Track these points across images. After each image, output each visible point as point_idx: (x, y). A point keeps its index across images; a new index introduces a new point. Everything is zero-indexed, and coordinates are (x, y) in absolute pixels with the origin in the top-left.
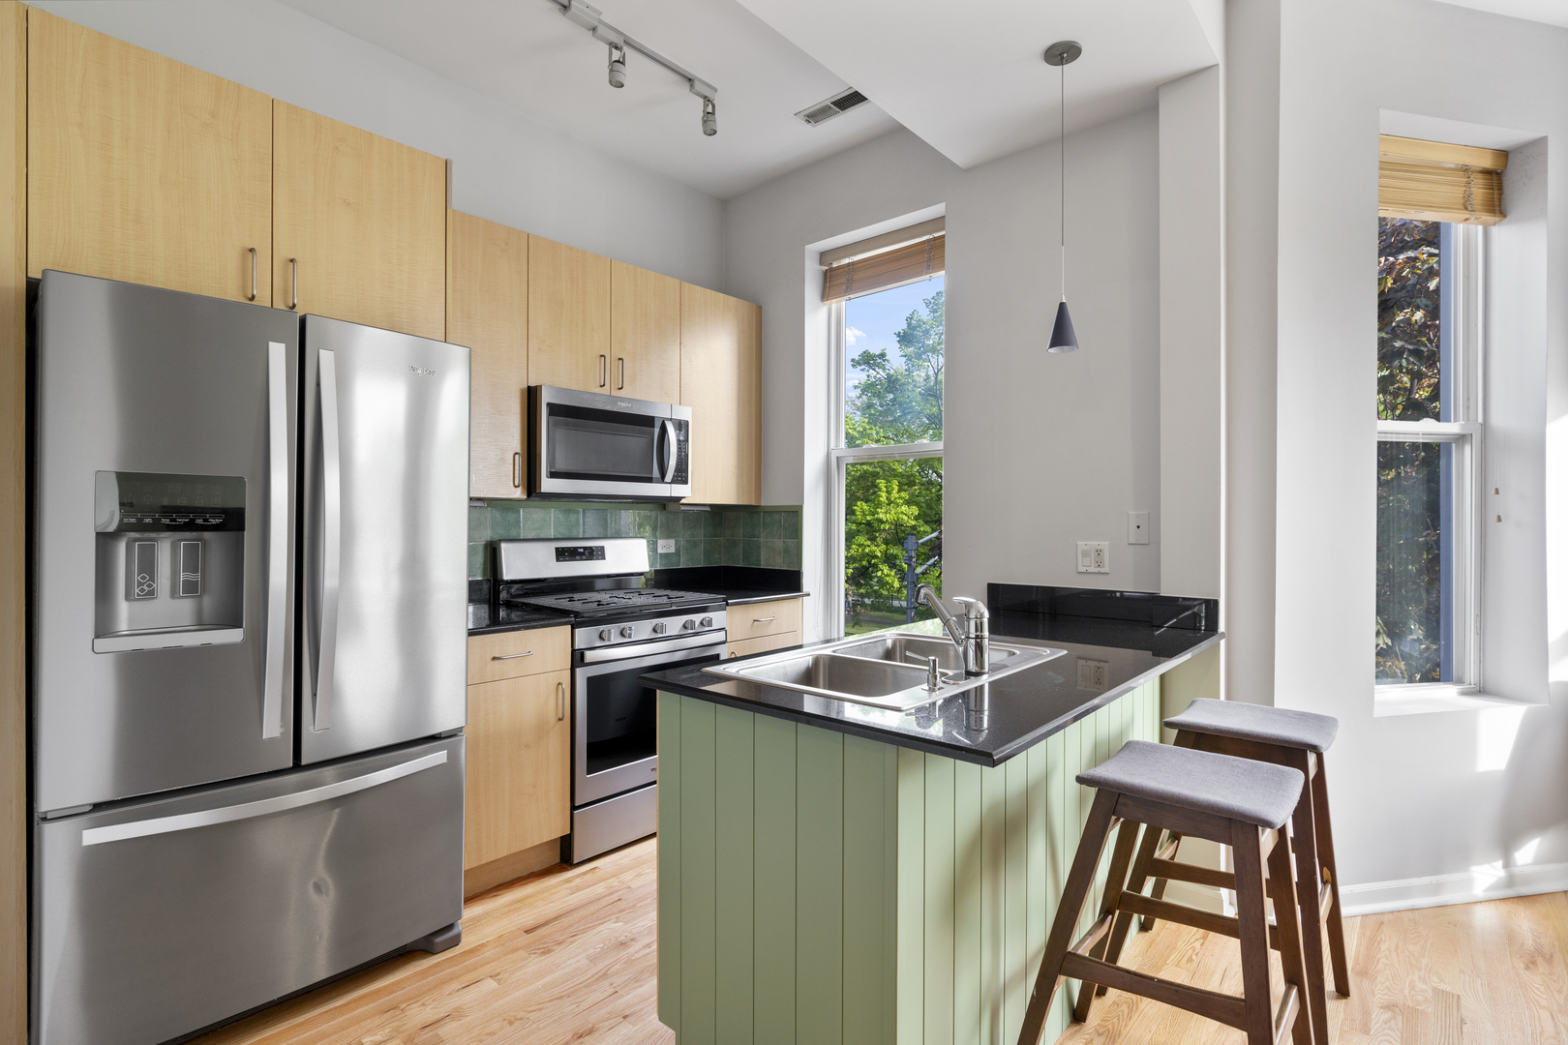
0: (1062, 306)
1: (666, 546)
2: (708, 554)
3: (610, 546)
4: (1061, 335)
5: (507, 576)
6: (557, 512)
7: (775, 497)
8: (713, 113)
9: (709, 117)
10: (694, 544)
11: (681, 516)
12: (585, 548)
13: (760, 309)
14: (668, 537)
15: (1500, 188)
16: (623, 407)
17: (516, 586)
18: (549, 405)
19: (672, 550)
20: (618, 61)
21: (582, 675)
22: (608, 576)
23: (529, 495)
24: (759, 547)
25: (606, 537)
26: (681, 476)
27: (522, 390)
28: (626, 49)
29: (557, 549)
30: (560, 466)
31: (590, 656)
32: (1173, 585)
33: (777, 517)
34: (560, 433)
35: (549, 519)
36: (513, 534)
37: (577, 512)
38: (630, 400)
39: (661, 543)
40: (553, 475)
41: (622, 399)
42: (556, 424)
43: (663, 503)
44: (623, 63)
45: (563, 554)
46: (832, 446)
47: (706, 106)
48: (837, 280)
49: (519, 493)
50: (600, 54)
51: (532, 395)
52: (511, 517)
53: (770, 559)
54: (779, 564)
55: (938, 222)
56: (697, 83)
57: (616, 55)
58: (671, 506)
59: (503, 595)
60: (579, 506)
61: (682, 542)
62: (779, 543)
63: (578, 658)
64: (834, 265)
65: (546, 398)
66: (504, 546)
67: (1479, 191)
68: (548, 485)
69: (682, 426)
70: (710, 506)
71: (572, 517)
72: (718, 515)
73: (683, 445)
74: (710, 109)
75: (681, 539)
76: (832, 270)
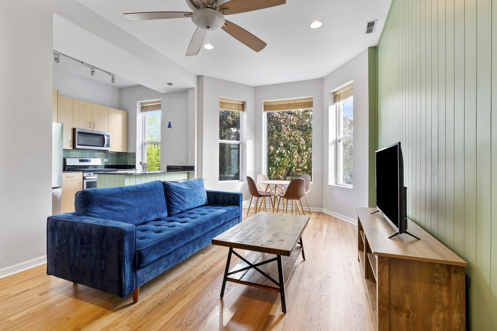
0: (170, 122)
1: (106, 160)
2: (116, 162)
3: (92, 160)
4: (169, 126)
5: (68, 164)
6: (79, 152)
7: (131, 151)
8: (114, 79)
9: (113, 79)
10: (113, 160)
11: (109, 154)
12: (86, 160)
13: (128, 113)
14: (106, 158)
15: (244, 107)
16: (94, 132)
17: (70, 167)
18: (78, 132)
19: (107, 161)
20: (93, 71)
21: (85, 181)
22: (92, 166)
23: (73, 148)
24: (128, 161)
25: (91, 158)
26: (108, 146)
27: (72, 129)
28: (95, 69)
29: (79, 160)
30: (80, 143)
31: (87, 178)
32: (190, 164)
33: (131, 155)
34: (80, 137)
35: (78, 154)
36: (69, 156)
37: (84, 153)
38: (96, 131)
39: (104, 159)
40: (78, 145)
41: (94, 131)
42: (79, 135)
43: (105, 151)
44: (94, 72)
45: (80, 161)
46: (143, 141)
47: (112, 77)
48: (144, 108)
49: (71, 148)
50: (89, 70)
51: (74, 130)
52: (69, 153)
53: (130, 163)
54: (132, 164)
55: (160, 101)
56: (110, 74)
57: (93, 70)
58: (107, 152)
59: (67, 168)
60: (85, 152)
61: (110, 160)
62: (132, 160)
63: (84, 178)
64: (144, 105)
65: (77, 131)
66: (67, 158)
67: (240, 108)
68: (77, 147)
69: (108, 136)
70: (116, 152)
71: (83, 154)
72: (118, 154)
73: (109, 140)
74: (113, 78)
75: (109, 159)
76: (143, 106)
